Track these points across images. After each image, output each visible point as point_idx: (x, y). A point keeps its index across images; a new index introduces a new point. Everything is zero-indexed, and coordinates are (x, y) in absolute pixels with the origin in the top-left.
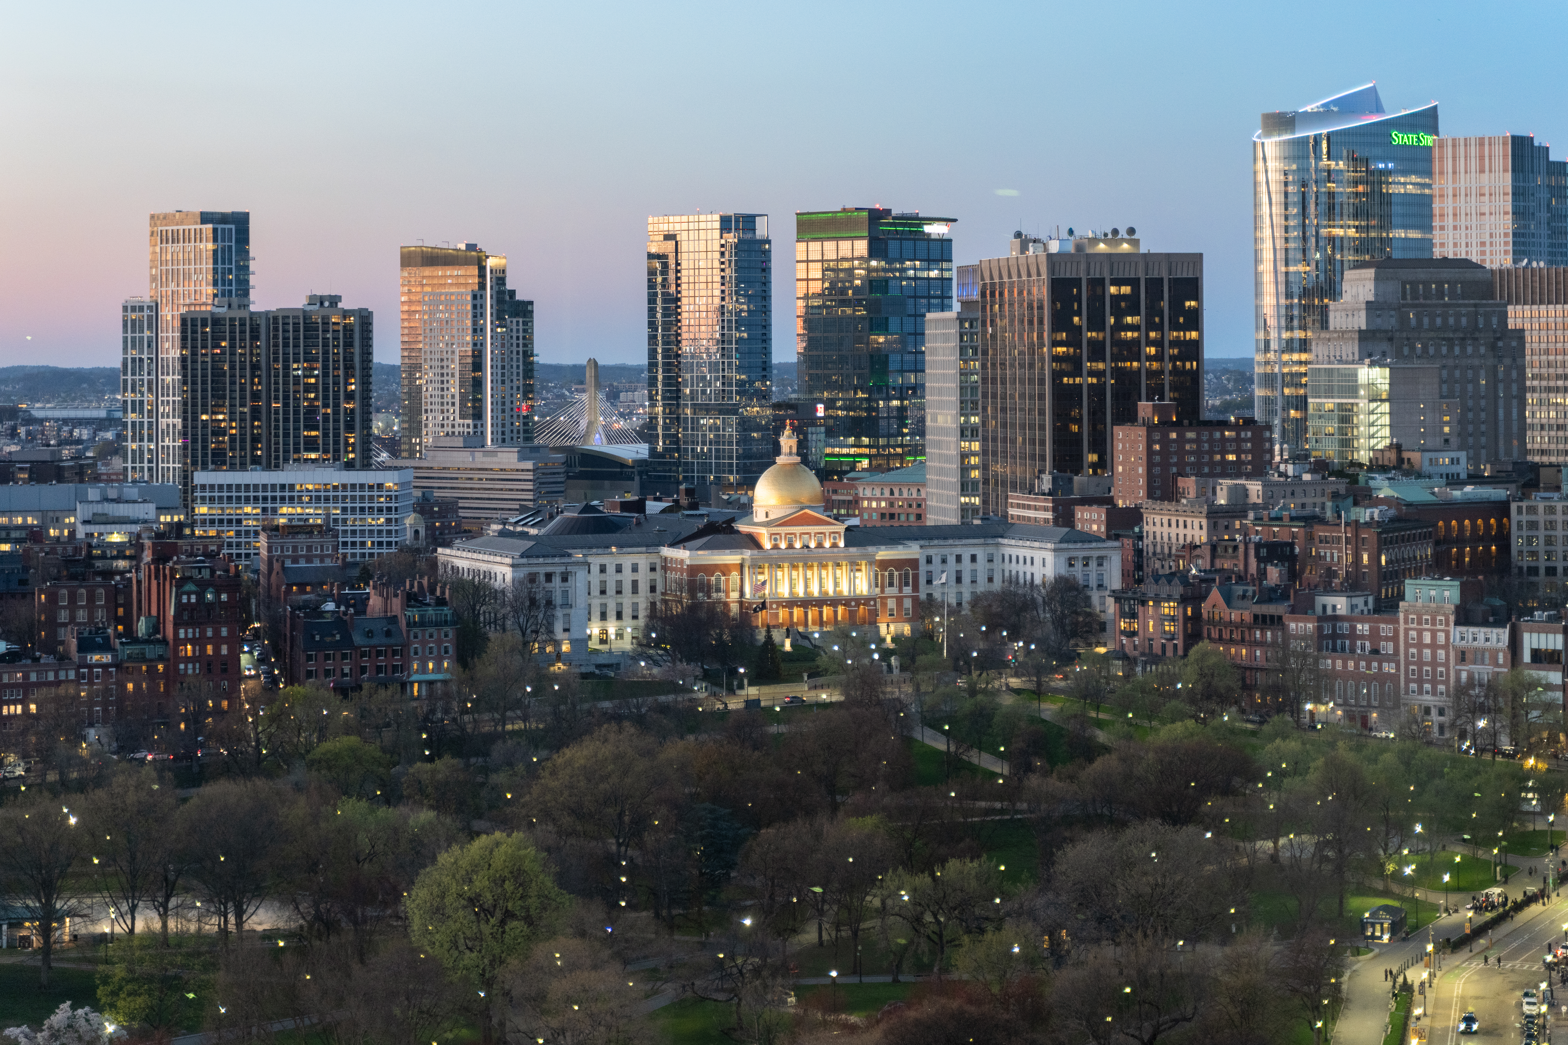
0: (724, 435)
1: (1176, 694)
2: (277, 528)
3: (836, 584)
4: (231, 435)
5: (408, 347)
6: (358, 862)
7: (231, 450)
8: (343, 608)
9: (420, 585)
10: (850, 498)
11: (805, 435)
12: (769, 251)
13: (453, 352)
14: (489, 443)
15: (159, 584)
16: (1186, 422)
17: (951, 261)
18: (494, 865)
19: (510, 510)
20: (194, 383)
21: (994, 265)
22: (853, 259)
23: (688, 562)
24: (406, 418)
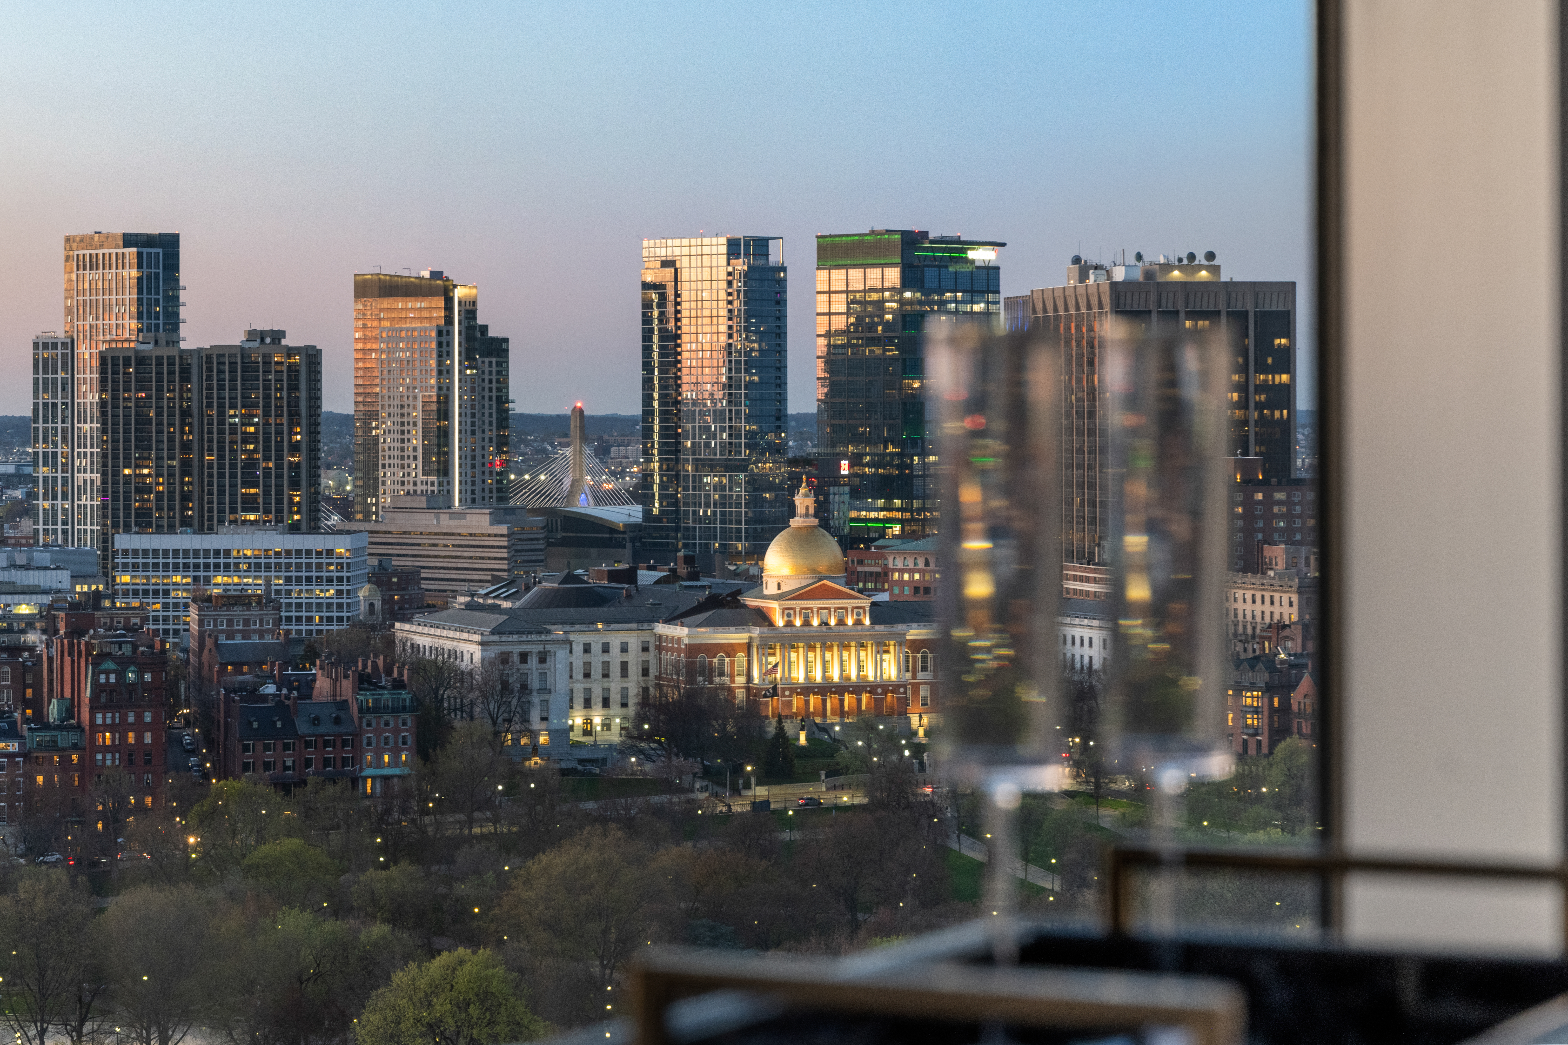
0: (731, 496)
1: (1260, 798)
2: (209, 599)
3: (860, 668)
4: (157, 492)
5: (364, 393)
6: (302, 983)
7: (157, 509)
8: (285, 691)
9: (375, 665)
10: (879, 569)
11: (827, 495)
12: (784, 280)
13: (415, 398)
14: (457, 503)
15: (73, 661)
16: (1274, 481)
17: (998, 292)
18: (456, 986)
19: (480, 581)
20: (115, 431)
21: (1048, 296)
22: (883, 290)
23: (686, 641)
24: (360, 475)
